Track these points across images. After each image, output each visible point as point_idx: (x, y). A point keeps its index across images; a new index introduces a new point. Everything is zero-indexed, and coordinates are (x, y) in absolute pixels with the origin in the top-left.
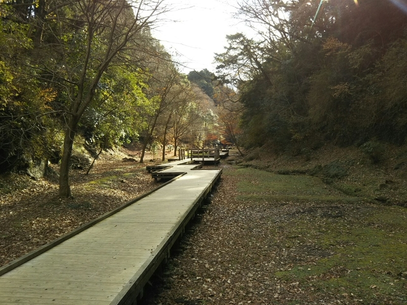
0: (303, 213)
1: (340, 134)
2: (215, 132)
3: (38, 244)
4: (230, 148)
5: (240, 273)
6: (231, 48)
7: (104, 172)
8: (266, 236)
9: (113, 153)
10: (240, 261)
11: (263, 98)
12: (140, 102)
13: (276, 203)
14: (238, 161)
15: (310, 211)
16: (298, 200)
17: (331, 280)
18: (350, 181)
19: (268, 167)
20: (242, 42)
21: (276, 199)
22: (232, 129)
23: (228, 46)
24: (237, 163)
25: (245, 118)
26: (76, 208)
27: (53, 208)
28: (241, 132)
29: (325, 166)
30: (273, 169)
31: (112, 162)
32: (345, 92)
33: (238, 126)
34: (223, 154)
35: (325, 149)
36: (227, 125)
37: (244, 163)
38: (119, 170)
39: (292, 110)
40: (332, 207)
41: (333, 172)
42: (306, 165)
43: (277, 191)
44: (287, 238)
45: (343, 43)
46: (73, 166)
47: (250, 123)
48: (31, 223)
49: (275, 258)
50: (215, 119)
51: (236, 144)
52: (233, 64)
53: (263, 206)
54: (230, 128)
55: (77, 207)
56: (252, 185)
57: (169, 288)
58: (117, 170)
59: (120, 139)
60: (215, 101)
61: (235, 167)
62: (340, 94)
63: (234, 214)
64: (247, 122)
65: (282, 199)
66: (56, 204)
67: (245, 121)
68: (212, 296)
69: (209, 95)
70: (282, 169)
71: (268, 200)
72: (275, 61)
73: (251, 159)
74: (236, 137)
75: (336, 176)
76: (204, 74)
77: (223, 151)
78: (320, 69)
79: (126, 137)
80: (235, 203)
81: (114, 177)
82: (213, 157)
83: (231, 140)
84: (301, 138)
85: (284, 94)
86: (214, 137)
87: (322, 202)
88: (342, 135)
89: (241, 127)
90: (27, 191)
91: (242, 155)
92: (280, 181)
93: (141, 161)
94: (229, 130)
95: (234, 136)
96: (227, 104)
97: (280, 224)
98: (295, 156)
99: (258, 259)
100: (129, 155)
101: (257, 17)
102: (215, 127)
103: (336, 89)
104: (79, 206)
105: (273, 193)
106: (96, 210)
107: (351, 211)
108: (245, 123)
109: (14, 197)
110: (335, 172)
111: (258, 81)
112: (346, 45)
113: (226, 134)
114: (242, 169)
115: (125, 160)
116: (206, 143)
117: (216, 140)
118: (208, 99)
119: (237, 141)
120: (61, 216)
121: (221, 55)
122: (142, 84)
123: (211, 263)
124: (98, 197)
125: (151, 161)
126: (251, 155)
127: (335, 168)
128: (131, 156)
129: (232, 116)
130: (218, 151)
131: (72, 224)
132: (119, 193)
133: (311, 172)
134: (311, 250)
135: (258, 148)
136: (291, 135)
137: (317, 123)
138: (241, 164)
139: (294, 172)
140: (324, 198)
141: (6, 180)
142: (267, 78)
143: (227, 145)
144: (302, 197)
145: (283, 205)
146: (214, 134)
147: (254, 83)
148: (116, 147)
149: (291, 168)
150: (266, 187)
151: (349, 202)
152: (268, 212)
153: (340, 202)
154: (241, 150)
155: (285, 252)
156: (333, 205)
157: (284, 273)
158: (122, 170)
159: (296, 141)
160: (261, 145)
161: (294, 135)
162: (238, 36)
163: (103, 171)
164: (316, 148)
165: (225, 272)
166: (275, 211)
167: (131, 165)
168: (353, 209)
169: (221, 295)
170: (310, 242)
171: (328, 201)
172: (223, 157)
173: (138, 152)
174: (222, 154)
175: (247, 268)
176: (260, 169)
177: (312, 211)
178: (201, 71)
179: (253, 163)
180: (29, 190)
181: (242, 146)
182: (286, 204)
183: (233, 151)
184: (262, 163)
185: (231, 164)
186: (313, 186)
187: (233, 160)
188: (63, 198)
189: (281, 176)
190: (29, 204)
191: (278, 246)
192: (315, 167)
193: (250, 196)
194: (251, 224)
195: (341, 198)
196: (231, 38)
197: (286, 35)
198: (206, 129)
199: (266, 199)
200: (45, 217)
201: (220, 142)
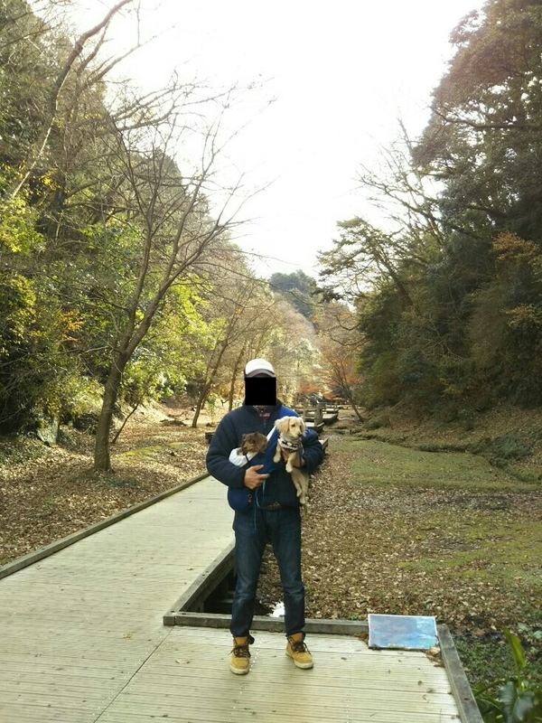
0: (449, 503)
1: (522, 387)
2: (315, 378)
3: (82, 526)
4: (340, 408)
5: (352, 562)
6: (345, 242)
7: (139, 441)
8: (391, 527)
9: (144, 411)
10: (353, 550)
11: (395, 325)
12: (193, 328)
13: (408, 489)
14: (353, 430)
15: (460, 501)
16: (443, 487)
17: (468, 572)
18: (535, 463)
19: (404, 440)
20: (363, 233)
21: (410, 484)
22: (344, 374)
23: (340, 240)
24: (351, 433)
25: (368, 356)
26: (119, 485)
27: (90, 484)
28: (361, 380)
29: (496, 439)
30: (412, 444)
31: (146, 425)
32: (529, 319)
33: (354, 369)
34: (329, 416)
35: (498, 412)
36: (336, 367)
37: (365, 433)
38: (161, 437)
39: (444, 347)
40: (494, 497)
41: (508, 449)
42: (466, 437)
43: (414, 474)
44: (418, 530)
45: (526, 241)
46: (91, 429)
47: (375, 364)
48: (67, 501)
49: (400, 550)
50: (314, 356)
51: (351, 400)
52: (348, 267)
53: (390, 493)
54: (341, 373)
55: (121, 484)
56: (375, 465)
57: (265, 573)
58: (157, 437)
59: (156, 389)
60: (316, 326)
61: (348, 438)
62: (522, 323)
63: (345, 503)
64: (372, 362)
65: (420, 484)
66: (92, 478)
67: (367, 362)
68: (318, 580)
69: (305, 315)
70: (427, 443)
71: (397, 484)
72: (417, 264)
73: (377, 426)
74: (351, 389)
75: (514, 455)
76: (296, 278)
77: (329, 412)
78: (489, 281)
79: (167, 385)
80: (347, 488)
81: (159, 447)
82: (312, 421)
83: (342, 394)
84: (459, 392)
85: (431, 320)
86: (312, 388)
87: (480, 490)
88: (525, 388)
89: (360, 371)
90: (43, 461)
91: (362, 420)
92: (421, 460)
93: (194, 426)
94: (339, 376)
95: (348, 387)
96: (337, 332)
97: (411, 516)
98: (449, 422)
99: (377, 549)
100: (169, 416)
101: (387, 193)
102: (316, 372)
103: (514, 314)
104: (124, 482)
105: (407, 476)
106: (147, 490)
107: (522, 503)
108: (366, 366)
109: (28, 469)
110: (512, 449)
111: (389, 296)
112: (529, 243)
113: (334, 383)
114: (361, 442)
115: (165, 423)
116: (300, 398)
117: (316, 392)
118: (302, 321)
119: (354, 395)
120: (103, 495)
121: (326, 254)
122: (197, 298)
123: (315, 551)
124: (144, 473)
125: (208, 425)
126: (376, 419)
127: (512, 442)
128: (173, 417)
129: (344, 352)
130: (321, 411)
131: (119, 505)
132: (171, 470)
133: (474, 448)
134: (449, 544)
135: (389, 409)
136: (443, 387)
137: (485, 369)
138: (360, 434)
139: (446, 449)
140: (485, 484)
141: (15, 445)
142: (403, 292)
143: (334, 401)
144: (449, 482)
145: (420, 493)
146: (313, 383)
147: (382, 299)
148: (149, 402)
149: (442, 443)
150: (397, 468)
151: (521, 491)
152: (396, 501)
153: (507, 490)
154: (359, 412)
155: (413, 545)
156: (495, 495)
157: (409, 564)
158: (166, 438)
159: (450, 397)
160: (393, 403)
161: (448, 387)
162: (357, 222)
163: (137, 439)
164: (483, 410)
165: (334, 561)
166: (407, 500)
167: (179, 430)
168: (525, 501)
169: (328, 580)
170: (449, 535)
171: (489, 489)
172: (328, 423)
173: (182, 410)
174: (326, 416)
175: (361, 558)
176: (392, 443)
177: (463, 501)
178: (293, 275)
179: (380, 432)
180: (46, 460)
181: (362, 405)
182: (425, 492)
183: (346, 413)
184: (396, 434)
185: (340, 433)
186: (471, 469)
187: (345, 428)
188: (101, 471)
189: (424, 454)
190: (52, 478)
191: (405, 539)
192: (481, 441)
193: (370, 478)
194: (371, 515)
195: (511, 485)
196: (346, 225)
197: (436, 222)
198: (299, 374)
199: (395, 484)
200: (83, 495)
201: (324, 398)
